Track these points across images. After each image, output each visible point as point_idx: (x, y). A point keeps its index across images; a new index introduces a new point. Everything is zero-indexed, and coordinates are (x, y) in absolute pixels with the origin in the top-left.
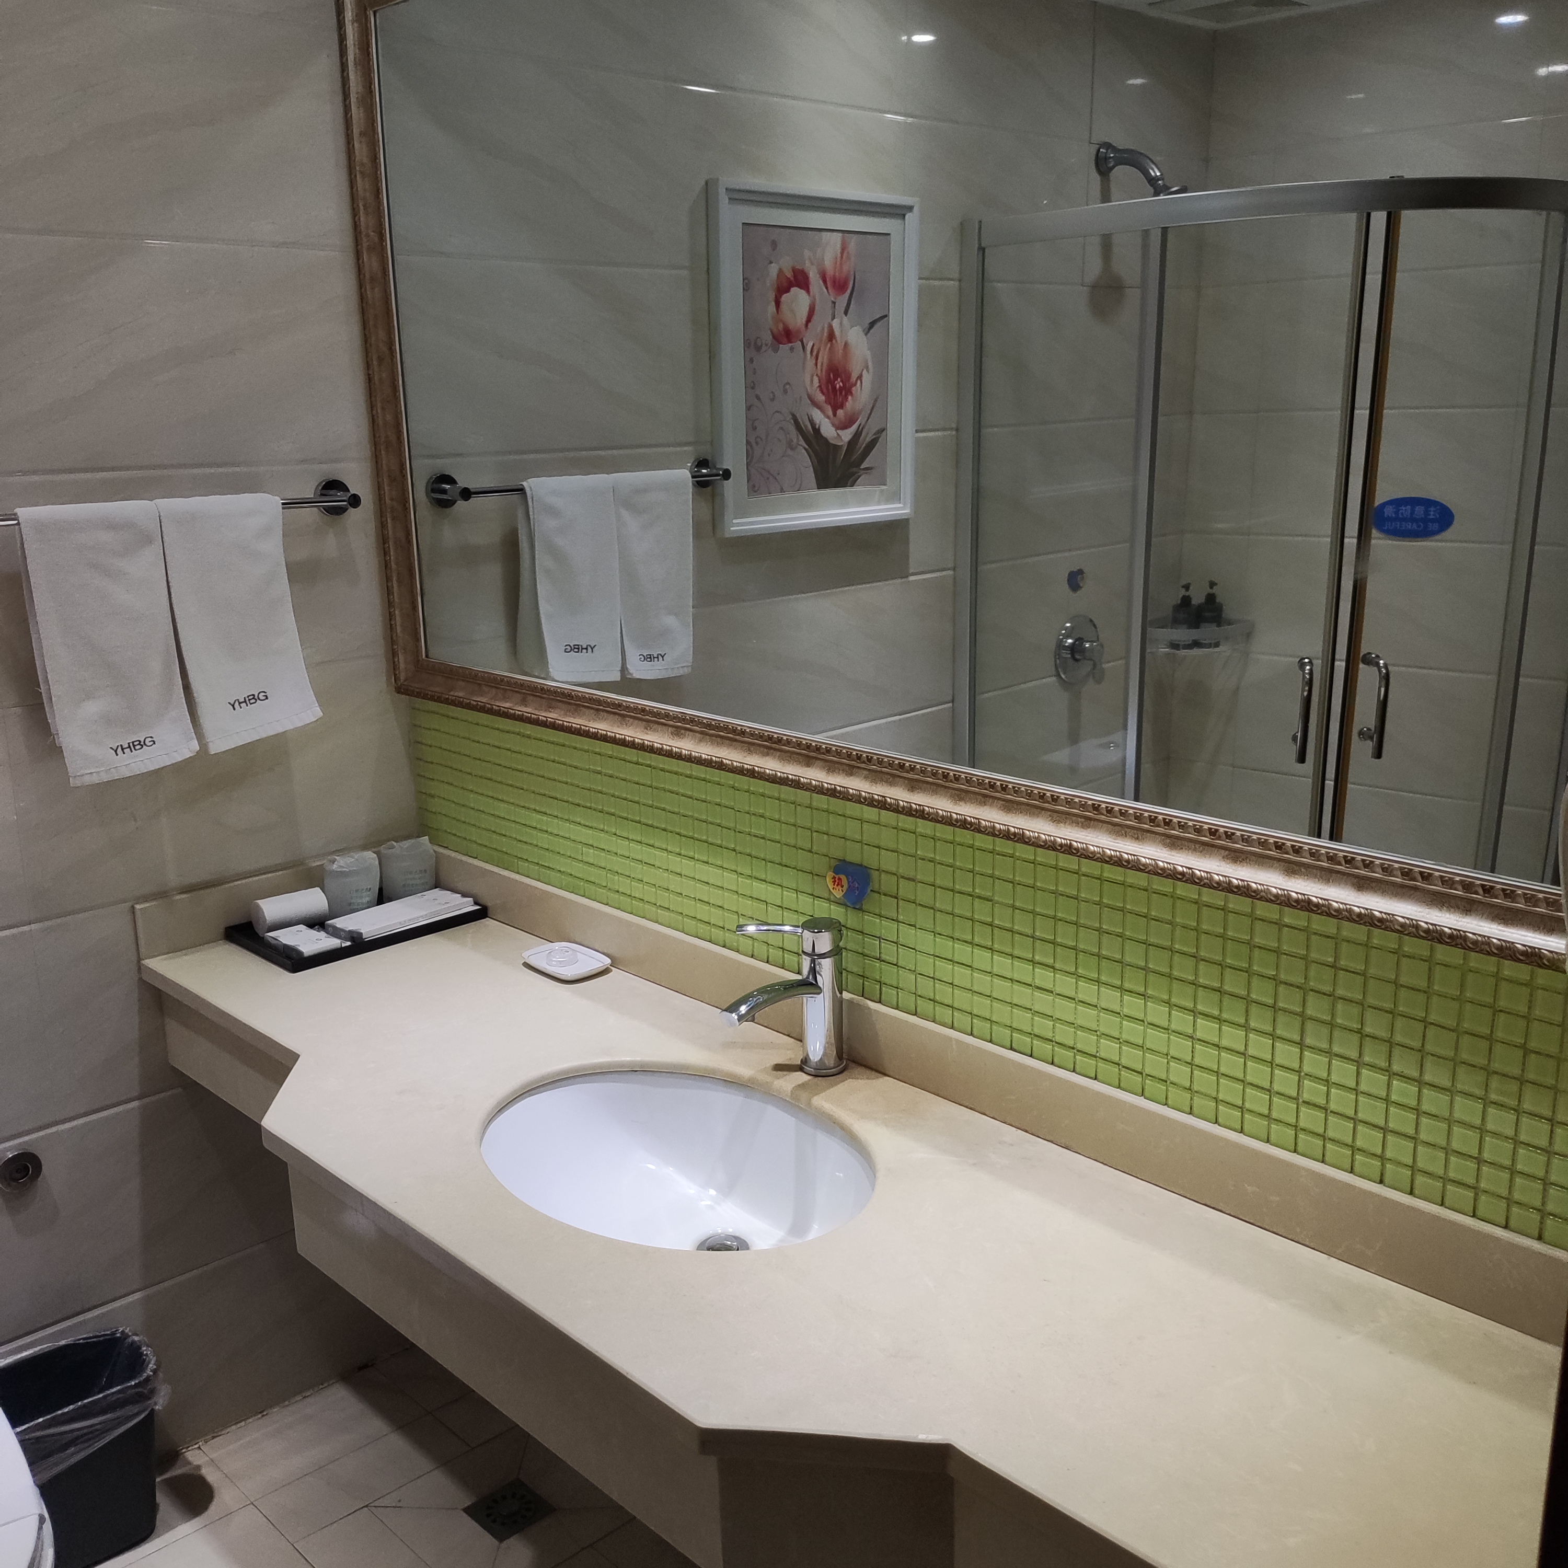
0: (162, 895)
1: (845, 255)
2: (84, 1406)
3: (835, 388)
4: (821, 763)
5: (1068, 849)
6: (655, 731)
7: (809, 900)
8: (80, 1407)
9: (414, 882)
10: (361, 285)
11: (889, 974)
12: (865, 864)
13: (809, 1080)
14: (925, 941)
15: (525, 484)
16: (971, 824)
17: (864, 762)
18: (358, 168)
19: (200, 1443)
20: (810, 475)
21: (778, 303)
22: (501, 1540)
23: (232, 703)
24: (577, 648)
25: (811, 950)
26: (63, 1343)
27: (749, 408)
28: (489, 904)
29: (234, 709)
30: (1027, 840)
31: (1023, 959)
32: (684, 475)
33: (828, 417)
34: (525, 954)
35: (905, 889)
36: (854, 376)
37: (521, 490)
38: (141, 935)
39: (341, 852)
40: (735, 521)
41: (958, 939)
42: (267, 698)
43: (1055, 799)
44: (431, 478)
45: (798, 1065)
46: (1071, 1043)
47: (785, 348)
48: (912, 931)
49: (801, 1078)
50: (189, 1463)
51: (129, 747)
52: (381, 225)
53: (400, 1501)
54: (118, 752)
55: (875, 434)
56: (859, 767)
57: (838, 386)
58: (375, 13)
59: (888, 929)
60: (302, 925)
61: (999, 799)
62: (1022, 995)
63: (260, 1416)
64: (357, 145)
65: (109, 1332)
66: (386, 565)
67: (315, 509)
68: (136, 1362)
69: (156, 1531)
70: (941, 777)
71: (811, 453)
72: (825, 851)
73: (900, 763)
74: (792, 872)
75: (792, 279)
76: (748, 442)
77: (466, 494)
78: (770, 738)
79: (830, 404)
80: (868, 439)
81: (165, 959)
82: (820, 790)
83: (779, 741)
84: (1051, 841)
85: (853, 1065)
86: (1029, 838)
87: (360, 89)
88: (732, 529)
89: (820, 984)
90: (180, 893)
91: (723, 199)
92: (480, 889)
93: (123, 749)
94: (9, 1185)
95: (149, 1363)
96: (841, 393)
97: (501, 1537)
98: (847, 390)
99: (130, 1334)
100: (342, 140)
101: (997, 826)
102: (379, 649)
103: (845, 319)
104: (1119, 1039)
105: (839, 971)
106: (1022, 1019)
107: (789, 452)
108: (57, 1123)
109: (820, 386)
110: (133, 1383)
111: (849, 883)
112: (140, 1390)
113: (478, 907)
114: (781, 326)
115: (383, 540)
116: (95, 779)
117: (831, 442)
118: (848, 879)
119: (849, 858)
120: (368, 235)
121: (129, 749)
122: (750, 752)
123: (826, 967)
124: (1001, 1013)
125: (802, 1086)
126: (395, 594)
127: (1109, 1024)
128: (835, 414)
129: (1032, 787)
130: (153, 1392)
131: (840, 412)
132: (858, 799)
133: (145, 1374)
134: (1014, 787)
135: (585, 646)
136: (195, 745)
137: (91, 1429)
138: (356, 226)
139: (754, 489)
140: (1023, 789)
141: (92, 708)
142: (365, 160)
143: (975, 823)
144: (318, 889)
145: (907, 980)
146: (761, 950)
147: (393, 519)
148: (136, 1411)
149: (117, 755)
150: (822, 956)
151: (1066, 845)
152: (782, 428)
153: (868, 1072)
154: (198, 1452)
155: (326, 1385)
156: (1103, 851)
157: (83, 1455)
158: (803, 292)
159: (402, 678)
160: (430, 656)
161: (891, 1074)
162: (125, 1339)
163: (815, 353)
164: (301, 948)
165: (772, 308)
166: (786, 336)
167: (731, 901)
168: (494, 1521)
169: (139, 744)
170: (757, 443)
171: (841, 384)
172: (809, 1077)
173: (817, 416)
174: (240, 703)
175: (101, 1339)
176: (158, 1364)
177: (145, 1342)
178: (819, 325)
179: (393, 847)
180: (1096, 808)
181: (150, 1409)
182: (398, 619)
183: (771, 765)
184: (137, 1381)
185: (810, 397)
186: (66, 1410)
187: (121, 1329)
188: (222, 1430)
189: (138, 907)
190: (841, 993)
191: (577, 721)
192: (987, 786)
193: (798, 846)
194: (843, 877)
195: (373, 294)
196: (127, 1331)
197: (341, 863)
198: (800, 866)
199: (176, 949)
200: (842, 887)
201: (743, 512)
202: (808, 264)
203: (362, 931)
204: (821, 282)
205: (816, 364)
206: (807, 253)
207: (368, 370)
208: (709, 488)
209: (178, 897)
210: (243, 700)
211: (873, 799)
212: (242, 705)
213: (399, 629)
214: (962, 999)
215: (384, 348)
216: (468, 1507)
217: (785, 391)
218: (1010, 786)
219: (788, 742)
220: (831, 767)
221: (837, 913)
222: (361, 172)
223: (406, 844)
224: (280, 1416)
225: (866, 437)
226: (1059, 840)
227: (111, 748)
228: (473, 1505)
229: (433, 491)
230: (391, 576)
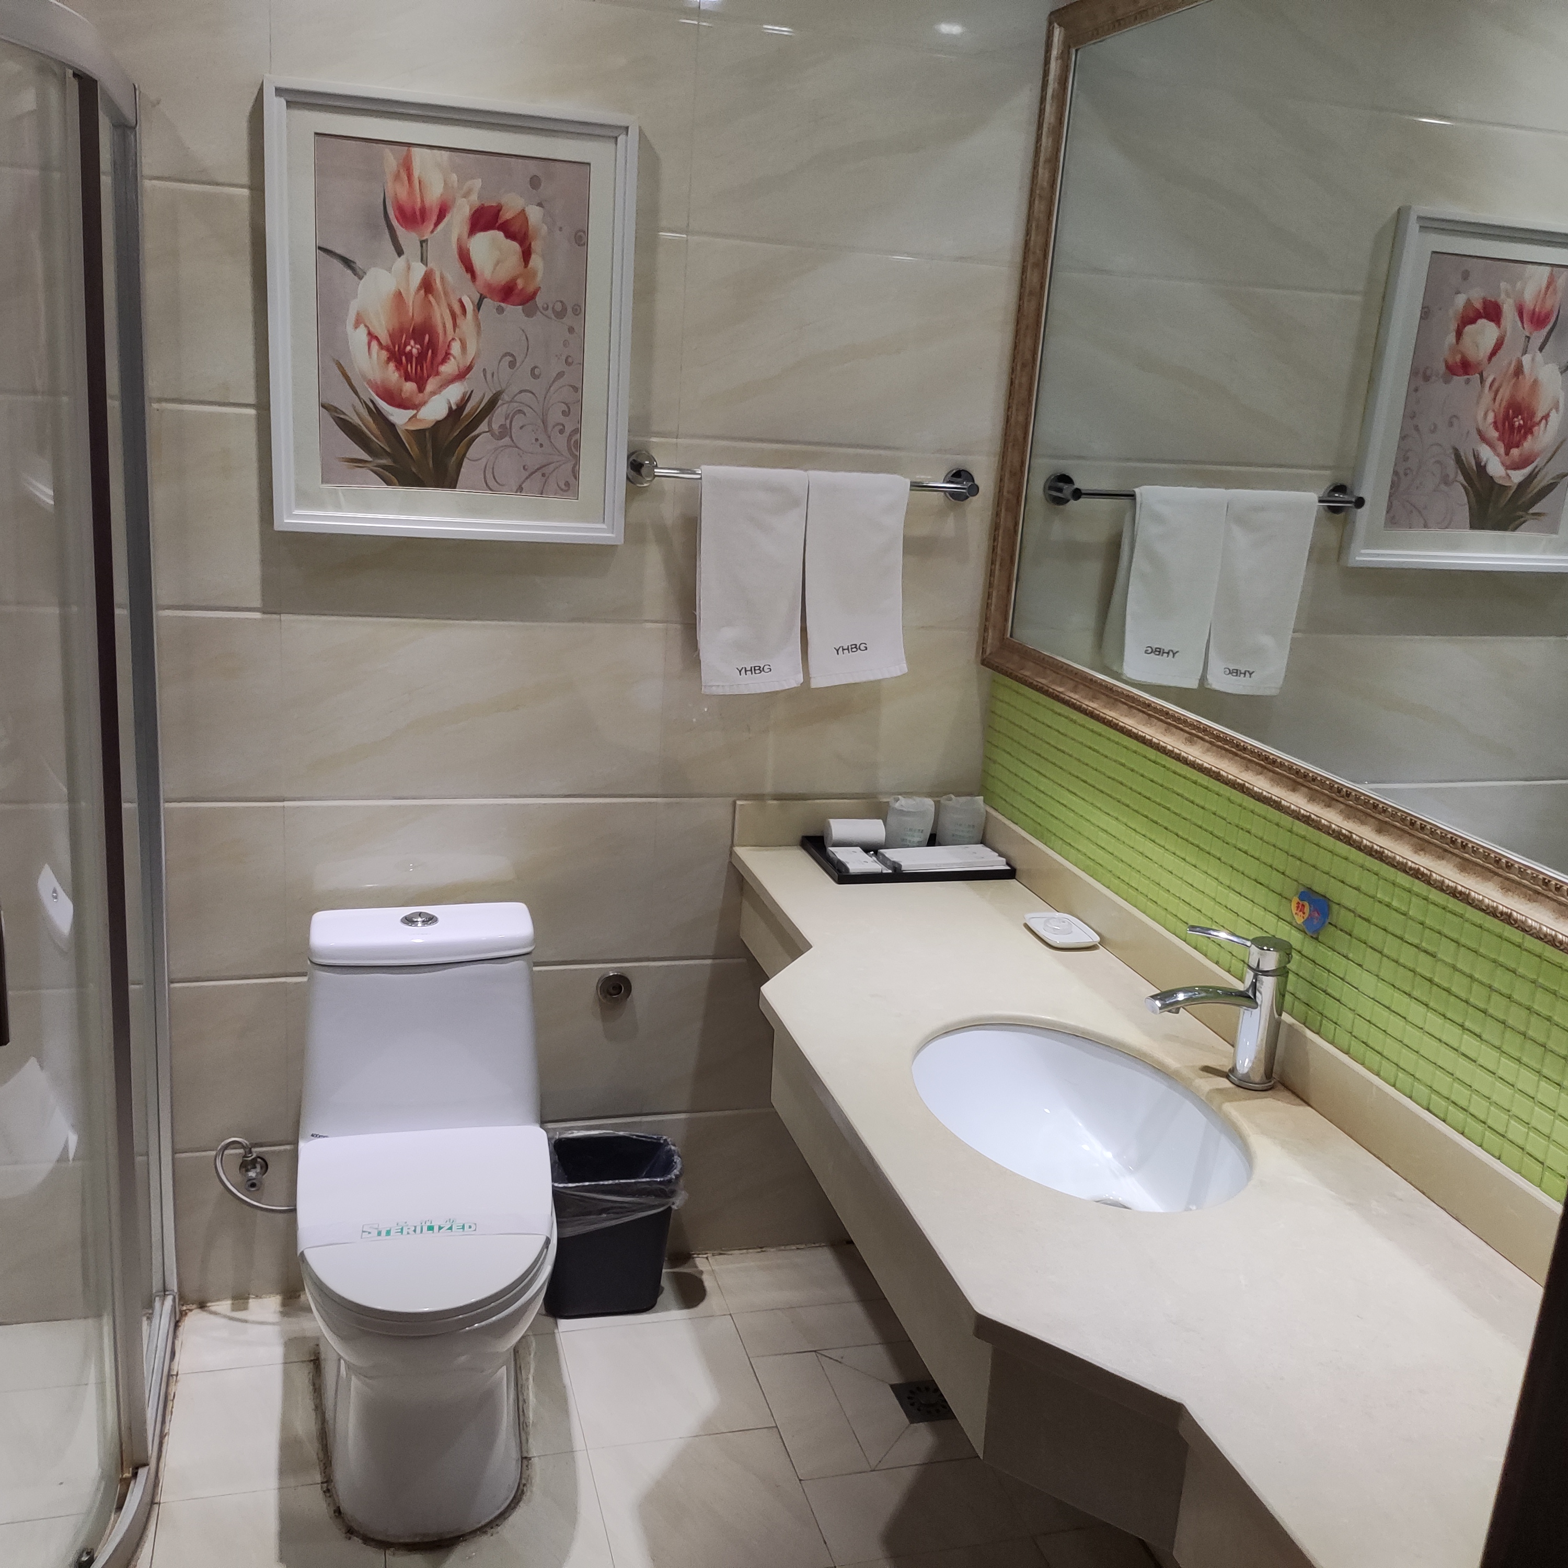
0: (759, 797)
1: (1551, 289)
2: (620, 1184)
3: (1513, 425)
4: (1306, 790)
5: (1507, 918)
6: (1173, 734)
7: (1274, 920)
8: (616, 1184)
9: (961, 834)
10: (1021, 297)
11: (1331, 1009)
12: (1327, 896)
13: (1230, 1088)
14: (1367, 982)
15: (1137, 490)
16: (1423, 874)
17: (1343, 797)
18: (1038, 192)
19: (709, 1255)
20: (1464, 513)
21: (1459, 334)
22: (912, 1422)
23: (837, 648)
24: (1159, 651)
25: (1256, 965)
26: (621, 1133)
27: (1403, 438)
28: (1018, 867)
29: (838, 654)
30: (1470, 902)
31: (1454, 1022)
32: (1310, 498)
33: (1498, 455)
34: (1028, 916)
35: (1360, 928)
36: (1539, 415)
37: (1132, 496)
38: (736, 826)
39: (907, 794)
40: (1363, 551)
41: (1398, 989)
42: (866, 649)
43: (1509, 866)
44: (1050, 477)
45: (1226, 1073)
46: (1482, 1117)
47: (1459, 380)
48: (1358, 970)
49: (1224, 1083)
50: (696, 1267)
51: (751, 670)
52: (1047, 244)
53: (842, 1358)
54: (742, 673)
55: (1553, 478)
56: (1337, 801)
57: (1517, 424)
58: (1077, 51)
59: (1337, 964)
60: (859, 848)
61: (1457, 856)
62: (1446, 1058)
63: (759, 1250)
64: (1041, 171)
65: (655, 1137)
66: (994, 549)
67: (942, 494)
68: (668, 1166)
69: (656, 1307)
70: (1409, 824)
71: (1471, 493)
72: (1295, 876)
73: (1374, 803)
74: (1264, 890)
75: (1482, 311)
76: (1396, 473)
77: (1077, 494)
78: (1266, 758)
79: (1503, 442)
80: (1544, 483)
81: (751, 850)
82: (1297, 816)
83: (1274, 762)
84: (1493, 907)
85: (1282, 1088)
86: (1473, 900)
87: (1052, 120)
88: (1357, 558)
89: (1259, 1001)
90: (774, 799)
91: (1413, 226)
92: (1014, 852)
93: (746, 671)
94: (605, 997)
95: (675, 1169)
96: (1519, 431)
97: (913, 1419)
98: (1527, 430)
99: (670, 1143)
100: (1029, 167)
101: (1447, 881)
102: (975, 623)
103: (1539, 356)
104: (1528, 1124)
105: (1281, 994)
106: (1442, 1082)
107: (1443, 487)
108: (648, 960)
109: (1495, 423)
110: (659, 1180)
111: (1310, 910)
112: (662, 1187)
113: (1008, 868)
114: (1458, 358)
115: (995, 527)
116: (720, 691)
117: (1497, 481)
118: (1310, 907)
119: (1316, 888)
120: (1034, 253)
121: (750, 672)
122: (1247, 769)
123: (1268, 986)
124: (1424, 1071)
125: (1220, 1091)
126: (996, 577)
127: (1521, 1106)
128: (1507, 453)
129: (1491, 850)
130: (673, 1193)
131: (1515, 452)
132: (1327, 830)
133: (669, 1176)
134: (1473, 847)
135: (1166, 651)
136: (800, 678)
137: (620, 1205)
138: (1027, 243)
139: (1392, 520)
140: (1481, 850)
141: (729, 634)
142: (1045, 184)
143: (1426, 875)
144: (880, 821)
145: (1346, 1018)
146: (1225, 958)
147: (1006, 510)
148: (656, 1203)
149: (740, 674)
150: (1266, 973)
151: (1506, 914)
152: (1438, 462)
153: (1293, 1097)
154: (705, 1260)
155: (817, 1245)
156: (1540, 928)
157: (614, 1223)
158: (1492, 324)
159: (988, 652)
160: (1014, 635)
161: (1314, 1106)
162: (665, 1146)
163: (1494, 388)
164: (849, 866)
165: (1451, 338)
166: (1465, 367)
167: (1208, 906)
168: (912, 1404)
169: (759, 669)
170: (1406, 474)
171: (1521, 422)
172: (1231, 1085)
173: (1486, 453)
174: (843, 650)
175: (649, 1140)
176: (682, 1171)
177: (678, 1152)
178: (1505, 359)
179: (950, 799)
180: (1546, 883)
181: (668, 1206)
182: (994, 600)
183: (1261, 784)
184: (662, 1179)
185: (1479, 432)
186: (606, 1183)
187: (665, 1137)
188: (728, 1250)
189: (738, 803)
190: (1280, 1015)
191: (1111, 714)
192: (1449, 841)
193: (1274, 866)
194: (1306, 904)
195: (1030, 307)
196: (669, 1140)
197: (903, 803)
198: (1272, 886)
199: (761, 844)
200: (1304, 913)
201: (1372, 542)
202: (1503, 296)
203: (902, 864)
204: (1516, 314)
205: (1495, 399)
206: (1503, 285)
207: (1012, 374)
208: (1342, 515)
209: (770, 802)
210: (846, 648)
211: (1340, 833)
212: (845, 651)
213: (993, 607)
214: (1390, 1048)
215: (1028, 356)
216: (894, 1385)
217: (1451, 424)
218: (1470, 845)
219: (1281, 765)
220: (1313, 797)
221: (1295, 938)
222: (1040, 196)
223: (963, 799)
224: (773, 1256)
225: (1541, 481)
226: (1501, 907)
227: (737, 669)
228: (900, 1385)
229: (1050, 488)
230: (996, 560)
